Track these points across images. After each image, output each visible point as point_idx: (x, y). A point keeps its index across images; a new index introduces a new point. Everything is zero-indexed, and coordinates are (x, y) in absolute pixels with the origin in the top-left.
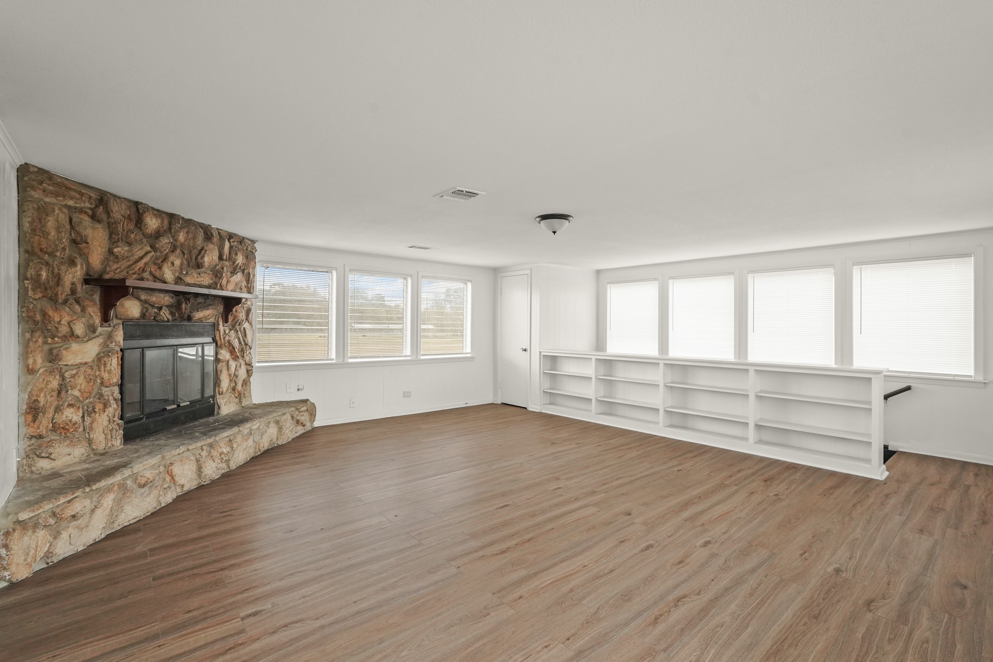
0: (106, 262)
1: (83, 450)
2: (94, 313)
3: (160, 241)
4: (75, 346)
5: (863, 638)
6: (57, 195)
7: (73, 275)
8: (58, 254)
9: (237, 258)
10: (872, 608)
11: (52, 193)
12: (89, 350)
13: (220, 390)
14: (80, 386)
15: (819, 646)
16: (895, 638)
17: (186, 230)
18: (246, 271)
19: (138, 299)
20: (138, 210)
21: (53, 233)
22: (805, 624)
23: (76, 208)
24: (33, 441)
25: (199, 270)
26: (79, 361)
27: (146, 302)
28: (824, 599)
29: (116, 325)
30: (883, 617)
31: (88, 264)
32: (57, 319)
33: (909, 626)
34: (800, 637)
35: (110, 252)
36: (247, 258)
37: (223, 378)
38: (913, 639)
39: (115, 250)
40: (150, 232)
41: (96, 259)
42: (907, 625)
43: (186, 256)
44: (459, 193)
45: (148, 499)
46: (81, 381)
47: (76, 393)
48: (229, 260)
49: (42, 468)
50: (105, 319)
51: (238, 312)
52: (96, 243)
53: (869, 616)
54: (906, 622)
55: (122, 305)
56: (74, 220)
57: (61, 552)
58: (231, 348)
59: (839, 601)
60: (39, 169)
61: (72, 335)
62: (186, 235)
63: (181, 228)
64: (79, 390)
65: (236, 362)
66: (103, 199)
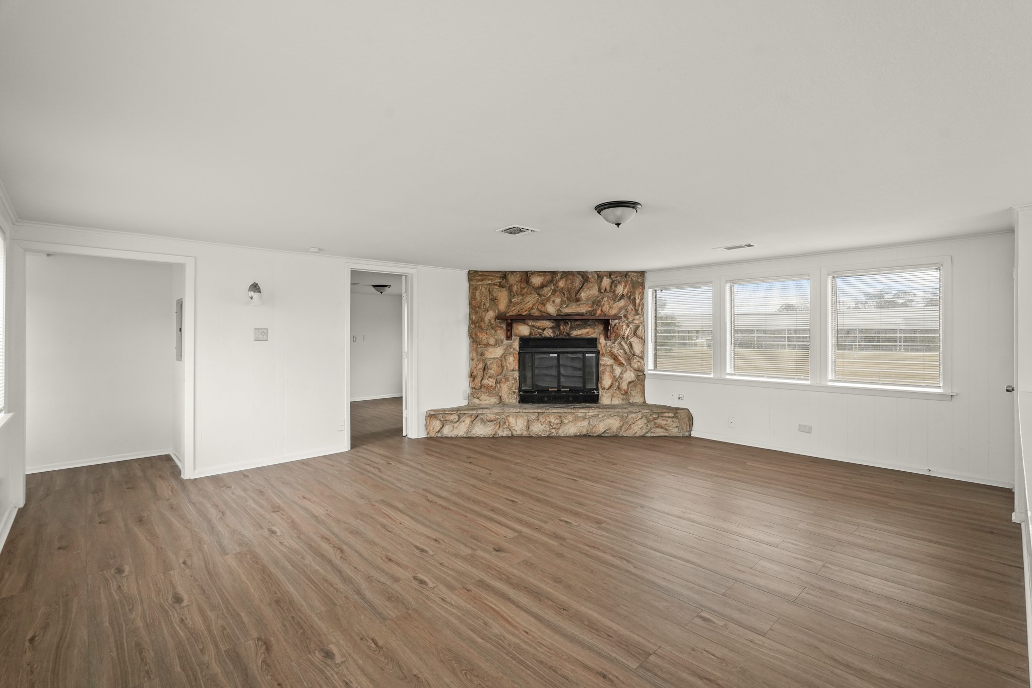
0: (508, 306)
1: (495, 400)
2: (501, 334)
3: (544, 290)
4: (491, 350)
5: (239, 615)
6: (482, 280)
7: (491, 315)
8: (482, 307)
9: (616, 289)
10: (260, 643)
11: (480, 280)
12: (498, 352)
13: (603, 386)
14: (493, 370)
15: (252, 590)
16: (223, 633)
17: (564, 279)
18: (632, 297)
19: (527, 325)
20: (526, 276)
21: (479, 298)
22: (275, 593)
23: (492, 284)
24: (474, 390)
25: (578, 303)
26: (493, 357)
27: (533, 326)
28: (293, 618)
29: (515, 339)
30: (245, 642)
31: (498, 309)
32: (481, 337)
33: (223, 652)
34: (266, 585)
35: (510, 301)
36: (633, 287)
37: (604, 378)
38: (212, 644)
39: (513, 300)
40: (537, 286)
41: (502, 306)
42: (225, 652)
43: (566, 296)
44: (519, 231)
45: (489, 428)
46: (495, 366)
47: (492, 372)
48: (610, 292)
49: (475, 403)
50: (509, 338)
51: (619, 329)
52: (502, 298)
53: (255, 635)
54: (228, 653)
55: (517, 329)
56: (491, 290)
57: (445, 433)
58: (613, 356)
59: (284, 626)
60: (474, 271)
61: (487, 345)
62: (565, 282)
63: (561, 278)
64: (494, 371)
65: (622, 368)
66: (504, 275)
